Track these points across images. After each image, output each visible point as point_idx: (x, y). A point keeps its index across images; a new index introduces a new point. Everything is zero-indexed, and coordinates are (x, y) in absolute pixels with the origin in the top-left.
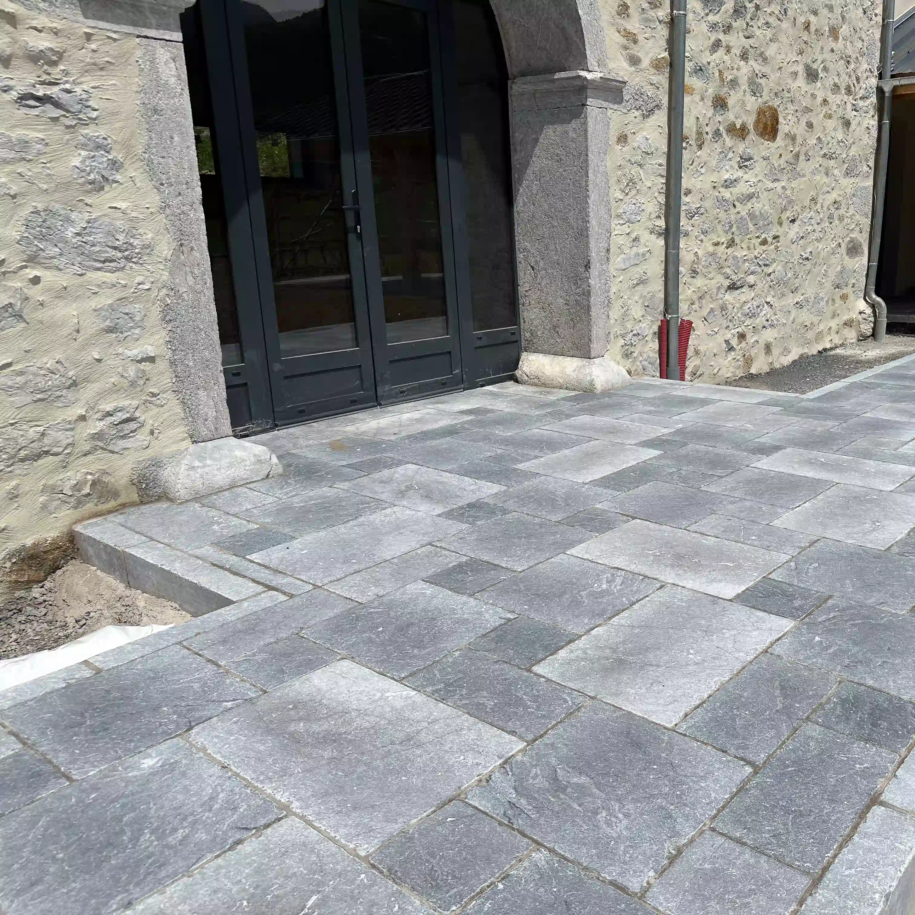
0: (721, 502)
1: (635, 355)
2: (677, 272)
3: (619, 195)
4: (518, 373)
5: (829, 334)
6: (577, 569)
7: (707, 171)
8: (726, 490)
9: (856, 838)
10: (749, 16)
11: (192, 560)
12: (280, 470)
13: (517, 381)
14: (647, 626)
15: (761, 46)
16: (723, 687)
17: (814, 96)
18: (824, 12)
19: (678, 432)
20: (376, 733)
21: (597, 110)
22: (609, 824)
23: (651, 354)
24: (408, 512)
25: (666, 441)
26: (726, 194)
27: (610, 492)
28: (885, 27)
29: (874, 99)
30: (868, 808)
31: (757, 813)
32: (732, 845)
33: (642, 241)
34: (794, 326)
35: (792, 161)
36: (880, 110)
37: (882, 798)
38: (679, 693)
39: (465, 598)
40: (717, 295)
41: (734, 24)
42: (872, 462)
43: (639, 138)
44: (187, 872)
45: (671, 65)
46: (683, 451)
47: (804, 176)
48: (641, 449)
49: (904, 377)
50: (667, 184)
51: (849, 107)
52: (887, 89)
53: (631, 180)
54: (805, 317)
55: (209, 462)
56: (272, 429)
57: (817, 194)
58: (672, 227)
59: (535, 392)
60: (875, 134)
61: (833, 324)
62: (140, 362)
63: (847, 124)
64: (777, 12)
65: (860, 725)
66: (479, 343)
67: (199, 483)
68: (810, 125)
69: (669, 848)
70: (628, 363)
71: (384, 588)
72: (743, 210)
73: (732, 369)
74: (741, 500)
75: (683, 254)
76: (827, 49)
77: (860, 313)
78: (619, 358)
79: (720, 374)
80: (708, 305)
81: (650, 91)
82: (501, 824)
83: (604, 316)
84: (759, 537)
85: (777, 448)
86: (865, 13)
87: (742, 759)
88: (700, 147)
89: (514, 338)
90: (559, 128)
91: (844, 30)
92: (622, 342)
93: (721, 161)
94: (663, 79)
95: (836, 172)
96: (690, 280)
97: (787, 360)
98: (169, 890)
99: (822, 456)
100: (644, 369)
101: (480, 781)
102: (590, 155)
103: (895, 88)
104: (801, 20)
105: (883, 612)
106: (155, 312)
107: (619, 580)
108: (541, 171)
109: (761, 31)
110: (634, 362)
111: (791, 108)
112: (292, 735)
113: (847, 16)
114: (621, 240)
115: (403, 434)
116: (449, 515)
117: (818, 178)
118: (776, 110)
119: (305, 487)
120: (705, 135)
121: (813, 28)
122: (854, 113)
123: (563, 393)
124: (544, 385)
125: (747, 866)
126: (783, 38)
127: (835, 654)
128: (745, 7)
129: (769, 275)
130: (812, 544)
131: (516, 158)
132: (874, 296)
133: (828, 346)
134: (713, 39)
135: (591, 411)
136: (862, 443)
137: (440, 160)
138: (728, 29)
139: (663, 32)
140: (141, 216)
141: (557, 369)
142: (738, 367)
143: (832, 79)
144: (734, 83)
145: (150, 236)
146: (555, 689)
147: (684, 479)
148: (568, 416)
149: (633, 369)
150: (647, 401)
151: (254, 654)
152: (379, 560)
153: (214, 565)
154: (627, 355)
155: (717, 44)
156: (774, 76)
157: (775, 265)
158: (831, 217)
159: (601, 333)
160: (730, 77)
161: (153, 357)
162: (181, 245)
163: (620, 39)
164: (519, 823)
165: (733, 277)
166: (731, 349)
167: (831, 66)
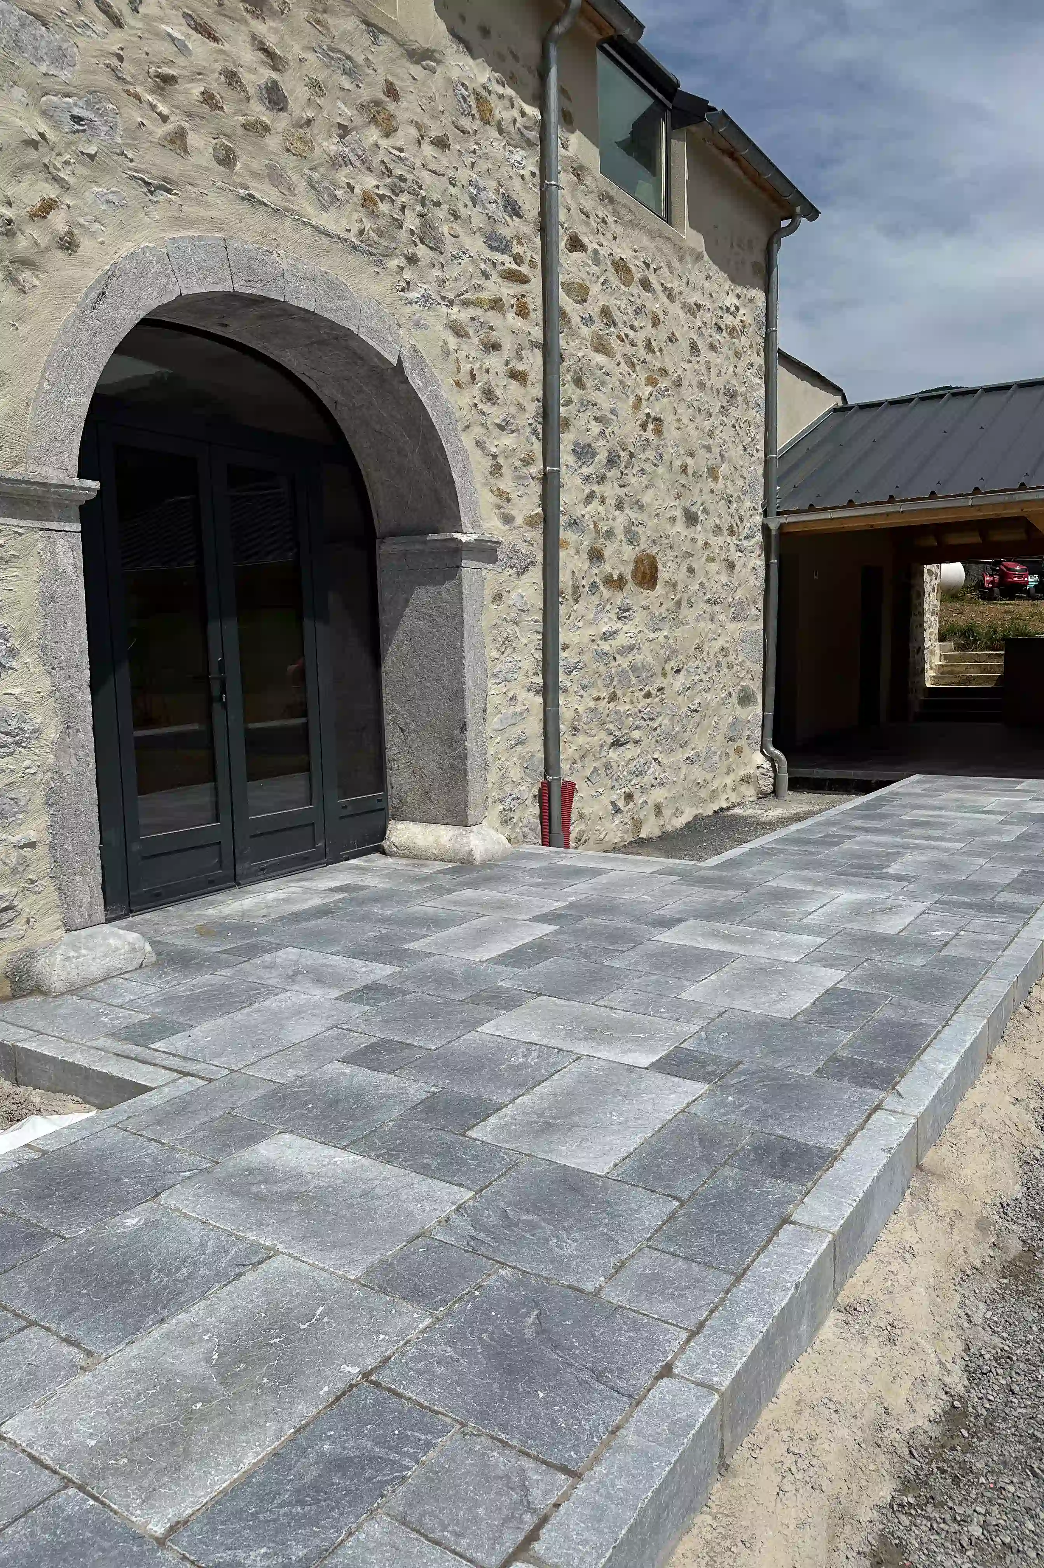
0: (626, 977)
1: (514, 821)
2: (558, 730)
3: (494, 654)
4: (386, 844)
5: (725, 791)
6: (491, 1045)
7: (585, 624)
8: (630, 964)
9: (771, 1247)
10: (623, 465)
11: (92, 1051)
12: (154, 959)
13: (384, 853)
14: (569, 1094)
15: (637, 492)
16: (646, 1142)
17: (694, 540)
18: (702, 452)
19: (572, 906)
20: (334, 1190)
21: (472, 571)
22: (559, 1247)
23: (532, 820)
24: (303, 996)
25: (560, 915)
26: (605, 647)
27: (509, 969)
28: (767, 462)
29: (759, 538)
30: (781, 1226)
31: (686, 1234)
32: (667, 1257)
33: (520, 699)
34: (686, 783)
35: (673, 608)
36: (767, 548)
37: (793, 1218)
38: (607, 1148)
39: (385, 1075)
40: (600, 753)
41: (609, 474)
42: (777, 934)
43: (514, 595)
44: (203, 1296)
45: (545, 520)
46: (580, 925)
47: (688, 624)
48: (535, 924)
49: (808, 842)
50: (544, 640)
51: (733, 548)
52: (773, 526)
53: (507, 639)
54: (697, 773)
55: (84, 952)
56: (126, 916)
57: (702, 642)
58: (550, 683)
59: (407, 865)
60: (762, 573)
61: (729, 780)
62: (21, 848)
63: (731, 566)
64: (652, 458)
65: (772, 1166)
66: (345, 813)
67: (74, 974)
68: (691, 570)
69: (614, 1261)
70: (507, 830)
71: (303, 1069)
72: (624, 662)
73: (619, 834)
74: (646, 974)
75: (563, 710)
76: (706, 490)
77: (758, 767)
78: (497, 825)
79: (607, 839)
80: (591, 765)
81: (524, 549)
82: (466, 1251)
83: (481, 780)
84: (668, 1011)
85: (680, 921)
86: (745, 449)
87: (669, 1196)
88: (576, 601)
89: (379, 806)
90: (432, 589)
91: (724, 469)
92: (501, 807)
93: (598, 613)
94: (537, 536)
95: (722, 617)
96: (570, 738)
97: (680, 822)
98: (193, 1310)
99: (726, 928)
100: (525, 836)
101: (440, 1222)
102: (465, 616)
103: (782, 526)
104: (678, 463)
105: (791, 1074)
106: (39, 797)
107: (534, 1054)
108: (412, 631)
109: (636, 479)
110: (513, 829)
111: (670, 554)
112: (256, 1195)
113: (726, 455)
114: (497, 700)
115: (273, 916)
116: (346, 997)
117: (702, 625)
118: (654, 558)
119: (185, 975)
120: (581, 589)
121: (690, 471)
122: (739, 554)
123: (439, 866)
124: (417, 857)
125: (680, 1270)
126: (659, 483)
127: (747, 1111)
128: (619, 456)
129: (655, 729)
130: (721, 1014)
131: (384, 618)
132: (772, 749)
133: (725, 805)
134: (587, 491)
135: (474, 885)
136: (765, 914)
137: (307, 623)
138: (602, 480)
139: (536, 488)
140: (32, 701)
141: (431, 839)
142: (627, 832)
143: (712, 521)
144: (610, 534)
145: (39, 720)
146: (492, 1150)
147: (585, 955)
148: (449, 891)
149: (512, 837)
150: (532, 872)
151: (194, 1132)
152: (288, 1044)
153: (118, 1055)
154: (506, 822)
155: (591, 495)
156: (651, 523)
157: (660, 719)
158: (719, 665)
159: (479, 800)
160: (605, 528)
161: (35, 843)
162: (68, 727)
163: (492, 499)
164: (483, 1249)
165: (616, 733)
166: (618, 811)
167: (711, 508)
